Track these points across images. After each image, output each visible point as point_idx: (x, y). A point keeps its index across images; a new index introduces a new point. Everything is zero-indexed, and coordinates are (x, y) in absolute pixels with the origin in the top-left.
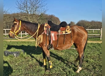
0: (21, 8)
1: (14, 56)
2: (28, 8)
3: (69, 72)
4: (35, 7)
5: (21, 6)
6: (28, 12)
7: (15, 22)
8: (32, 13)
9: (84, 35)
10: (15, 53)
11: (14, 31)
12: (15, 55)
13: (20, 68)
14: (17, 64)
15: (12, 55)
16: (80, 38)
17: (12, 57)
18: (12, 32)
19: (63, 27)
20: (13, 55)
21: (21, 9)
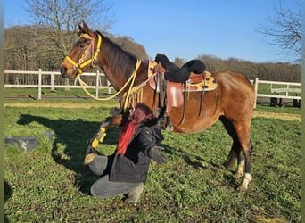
0: (40, 11)
1: (22, 150)
2: (60, 14)
3: (182, 193)
4: (81, 12)
5: (40, 7)
6: (59, 25)
7: (86, 36)
8: (70, 27)
9: (246, 96)
10: (25, 141)
11: (81, 61)
12: (24, 145)
13: (42, 182)
14: (30, 172)
15: (17, 145)
16: (237, 103)
17: (15, 152)
18: (74, 63)
19: (196, 72)
20: (19, 145)
21: (39, 15)
